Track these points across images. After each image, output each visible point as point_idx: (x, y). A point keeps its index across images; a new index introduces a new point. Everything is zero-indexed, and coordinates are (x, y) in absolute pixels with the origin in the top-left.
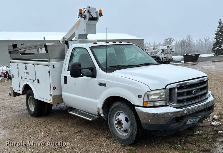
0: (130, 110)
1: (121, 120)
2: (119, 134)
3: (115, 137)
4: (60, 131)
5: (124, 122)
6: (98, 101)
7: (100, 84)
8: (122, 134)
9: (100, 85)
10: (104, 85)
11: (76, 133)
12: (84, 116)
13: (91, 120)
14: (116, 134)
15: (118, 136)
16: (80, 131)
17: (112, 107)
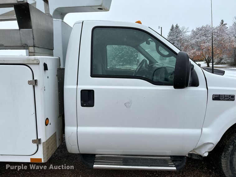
9: (220, 100)
10: (232, 98)
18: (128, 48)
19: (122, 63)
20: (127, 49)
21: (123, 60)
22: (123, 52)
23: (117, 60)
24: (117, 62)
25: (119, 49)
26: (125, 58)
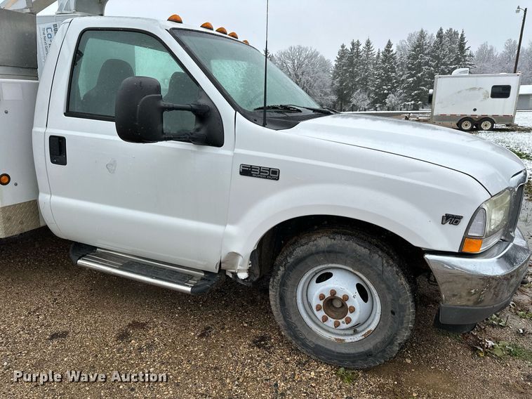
0: (391, 262)
1: (346, 298)
2: (319, 337)
3: (304, 345)
4: (53, 337)
5: (355, 301)
6: (231, 229)
7: (247, 171)
8: (333, 337)
9: (251, 175)
10: (273, 174)
11: (123, 336)
12: (152, 277)
13: (189, 289)
14: (310, 338)
15: (320, 343)
16: (135, 325)
17: (299, 251)
18: (433, 64)
19: (413, 102)
20: (430, 66)
21: (416, 94)
22: (419, 75)
23: (401, 93)
24: (400, 100)
25: (410, 65)
26: (423, 90)
